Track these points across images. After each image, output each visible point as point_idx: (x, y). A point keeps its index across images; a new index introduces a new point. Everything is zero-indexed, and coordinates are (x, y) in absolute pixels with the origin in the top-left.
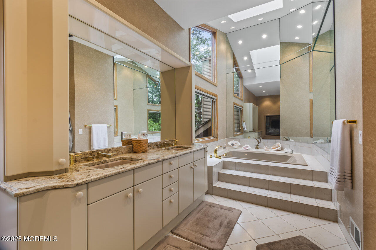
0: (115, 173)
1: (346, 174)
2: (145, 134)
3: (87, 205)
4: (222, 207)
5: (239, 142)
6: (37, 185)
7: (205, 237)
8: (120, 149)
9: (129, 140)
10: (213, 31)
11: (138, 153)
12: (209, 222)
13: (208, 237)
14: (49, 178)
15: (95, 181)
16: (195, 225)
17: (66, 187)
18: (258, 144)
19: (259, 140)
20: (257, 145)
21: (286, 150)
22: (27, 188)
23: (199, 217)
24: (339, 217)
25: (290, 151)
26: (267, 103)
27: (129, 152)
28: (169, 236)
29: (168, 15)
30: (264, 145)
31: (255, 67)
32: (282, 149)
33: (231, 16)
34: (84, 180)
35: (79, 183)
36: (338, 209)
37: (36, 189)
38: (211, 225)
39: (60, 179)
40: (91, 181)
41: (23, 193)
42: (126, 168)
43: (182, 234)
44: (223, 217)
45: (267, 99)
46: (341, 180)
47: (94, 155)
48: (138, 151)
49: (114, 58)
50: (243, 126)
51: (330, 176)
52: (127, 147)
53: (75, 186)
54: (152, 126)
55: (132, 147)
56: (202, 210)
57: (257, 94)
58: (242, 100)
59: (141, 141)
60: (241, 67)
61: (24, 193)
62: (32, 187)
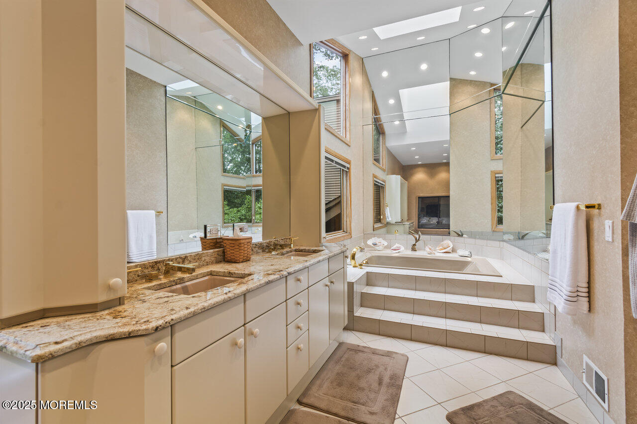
0: (217, 303)
1: (580, 289)
2: (243, 227)
3: (172, 366)
4: (374, 352)
5: (384, 239)
6: (76, 334)
7: (360, 406)
8: (203, 255)
9: (217, 239)
10: (344, 51)
11: (235, 262)
12: (359, 379)
13: (363, 405)
14: (91, 318)
15: (186, 319)
16: (337, 385)
17: (136, 335)
18: (416, 242)
19: (417, 236)
20: (414, 245)
21: (461, 252)
22: (57, 343)
23: (340, 371)
24: (560, 356)
25: (467, 253)
26: (420, 176)
27: (218, 262)
28: (296, 409)
29: (278, 17)
30: (425, 245)
31: (406, 117)
32: (454, 250)
33: (377, 30)
34: (168, 319)
35: (160, 326)
36: (559, 345)
37: (76, 343)
38: (363, 383)
39: (118, 320)
40: (179, 320)
41: (51, 354)
42: (235, 292)
43: (317, 404)
44: (381, 369)
45: (420, 169)
46: (573, 298)
47: (159, 269)
48: (236, 259)
49: (168, 89)
50: (385, 214)
51: (550, 292)
52: (214, 252)
53: (153, 331)
54: (228, 214)
55: (224, 252)
56: (343, 359)
57: (405, 161)
58: (384, 170)
59: (242, 241)
60: (384, 116)
61: (53, 353)
62: (66, 340)
